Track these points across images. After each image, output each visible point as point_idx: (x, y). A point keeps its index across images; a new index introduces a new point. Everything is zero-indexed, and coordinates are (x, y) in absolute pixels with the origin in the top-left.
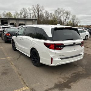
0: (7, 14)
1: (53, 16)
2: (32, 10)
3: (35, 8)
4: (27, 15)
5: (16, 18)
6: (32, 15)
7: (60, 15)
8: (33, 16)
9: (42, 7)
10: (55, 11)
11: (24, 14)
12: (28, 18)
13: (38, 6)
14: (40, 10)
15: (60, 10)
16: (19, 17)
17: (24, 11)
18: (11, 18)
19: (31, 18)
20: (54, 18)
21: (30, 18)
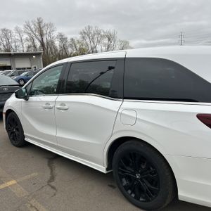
1: (78, 46)
2: (24, 32)
3: (32, 27)
4: (13, 45)
6: (26, 44)
7: (94, 42)
8: (29, 47)
9: (50, 25)
10: (81, 33)
13: (40, 23)
14: (45, 32)
15: (92, 32)
17: (6, 35)
19: (25, 52)
20: (80, 49)
21: (22, 52)
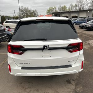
0: (62, 8)
5: (71, 10)
11: (79, 5)
12: (84, 9)
16: (74, 9)
18: (66, 11)
